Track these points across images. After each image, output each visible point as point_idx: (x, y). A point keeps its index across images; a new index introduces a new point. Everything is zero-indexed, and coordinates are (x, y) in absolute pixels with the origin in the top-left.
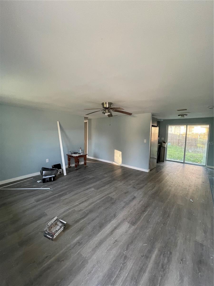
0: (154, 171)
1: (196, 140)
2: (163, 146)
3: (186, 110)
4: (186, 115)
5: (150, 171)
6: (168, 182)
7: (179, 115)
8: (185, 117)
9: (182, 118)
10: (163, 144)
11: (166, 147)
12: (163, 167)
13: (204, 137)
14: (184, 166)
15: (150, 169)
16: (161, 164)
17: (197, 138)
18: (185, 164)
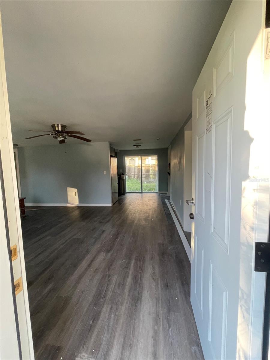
0: (117, 204)
1: (149, 171)
2: (122, 178)
3: (140, 140)
4: (140, 145)
5: (113, 204)
6: (132, 211)
7: (134, 146)
8: (140, 148)
9: (137, 149)
10: (122, 176)
11: (125, 179)
12: (124, 199)
13: (154, 168)
14: (142, 195)
15: (112, 202)
16: (122, 197)
17: (150, 169)
18: (143, 194)
